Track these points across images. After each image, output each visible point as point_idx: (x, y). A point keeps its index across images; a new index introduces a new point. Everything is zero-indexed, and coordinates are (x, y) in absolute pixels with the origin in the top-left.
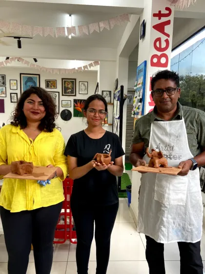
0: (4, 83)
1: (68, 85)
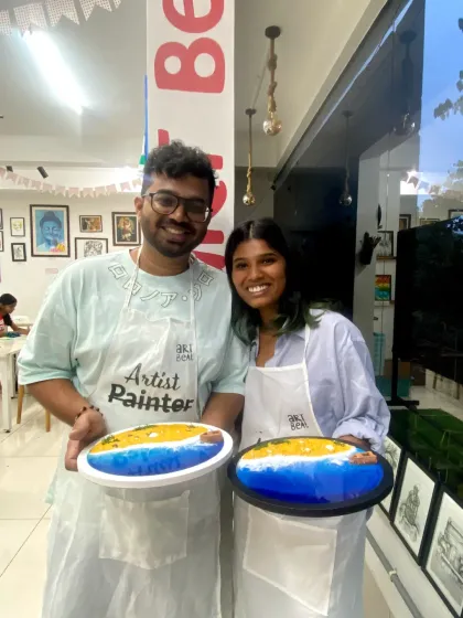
1: (125, 224)
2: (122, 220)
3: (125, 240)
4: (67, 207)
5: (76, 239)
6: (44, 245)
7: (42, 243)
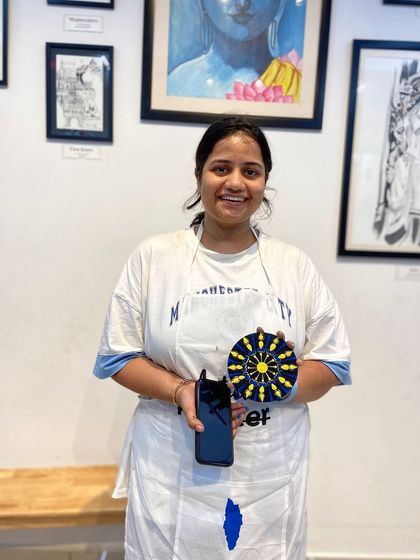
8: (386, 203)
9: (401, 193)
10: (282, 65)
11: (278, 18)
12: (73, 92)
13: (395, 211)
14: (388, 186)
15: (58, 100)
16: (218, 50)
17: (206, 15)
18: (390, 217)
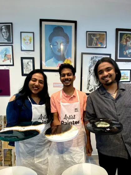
0: (9, 39)
2: (125, 37)
3: (126, 56)
4: (75, 22)
5: (82, 54)
6: (52, 60)
7: (50, 58)
8: (89, 84)
9: (92, 82)
10: (67, 60)
11: (66, 51)
12: (27, 66)
13: (91, 86)
14: (89, 81)
15: (24, 68)
16: (55, 57)
17: (52, 51)
18: (90, 87)
